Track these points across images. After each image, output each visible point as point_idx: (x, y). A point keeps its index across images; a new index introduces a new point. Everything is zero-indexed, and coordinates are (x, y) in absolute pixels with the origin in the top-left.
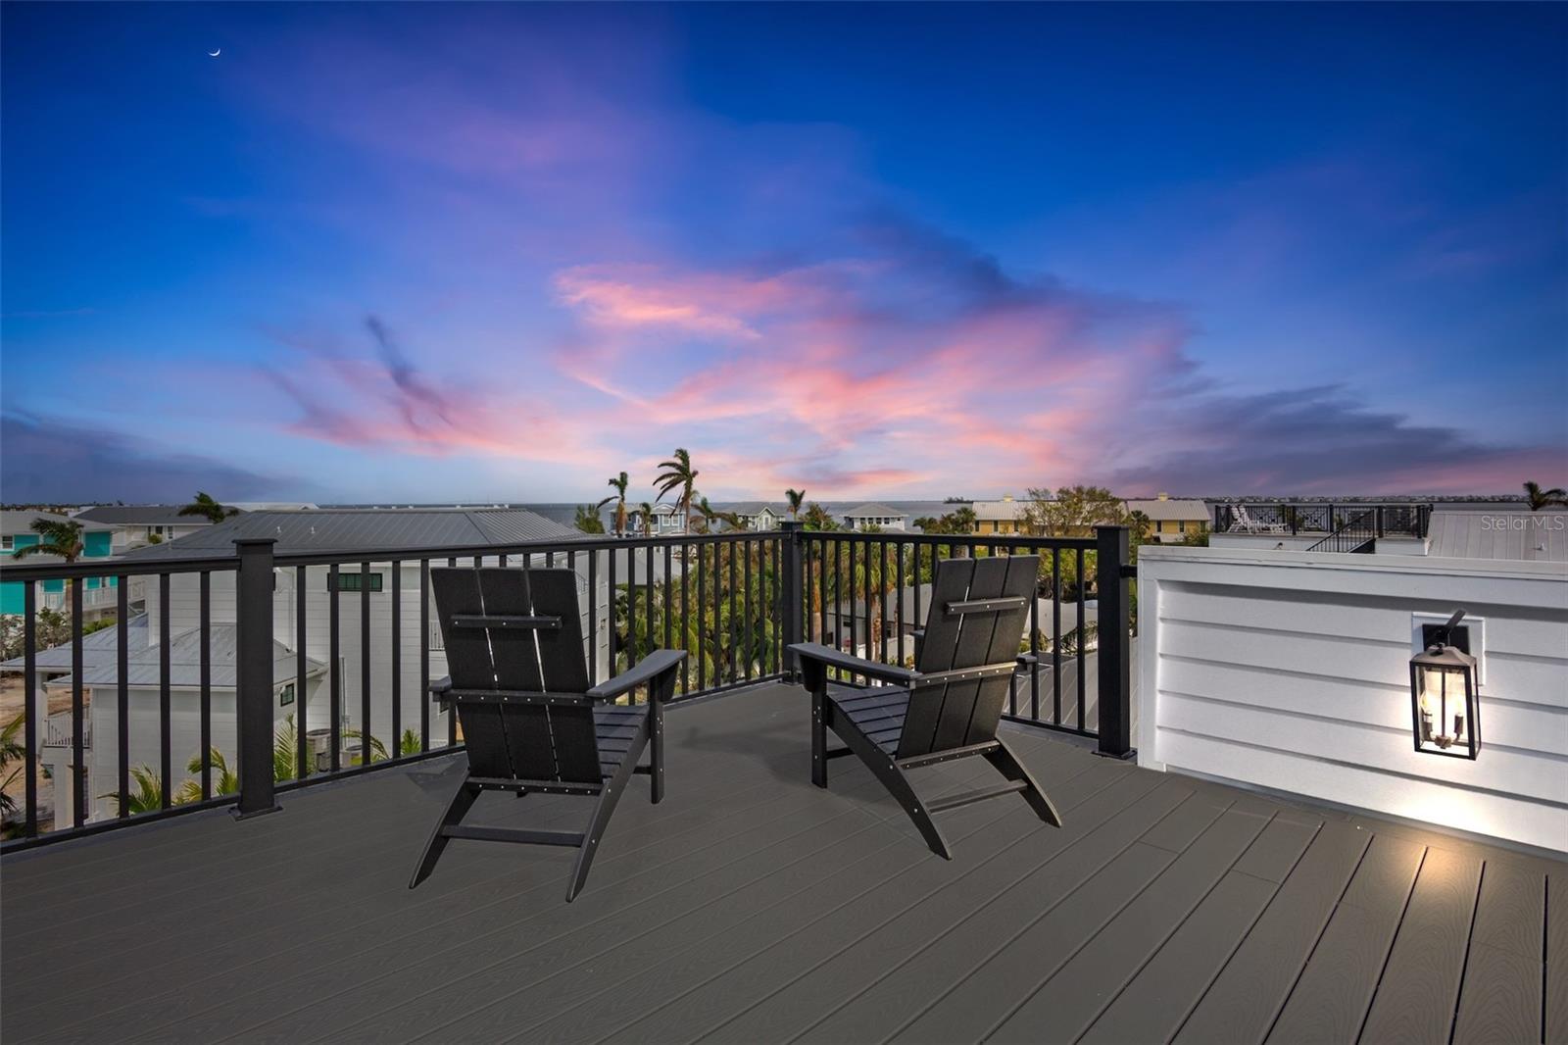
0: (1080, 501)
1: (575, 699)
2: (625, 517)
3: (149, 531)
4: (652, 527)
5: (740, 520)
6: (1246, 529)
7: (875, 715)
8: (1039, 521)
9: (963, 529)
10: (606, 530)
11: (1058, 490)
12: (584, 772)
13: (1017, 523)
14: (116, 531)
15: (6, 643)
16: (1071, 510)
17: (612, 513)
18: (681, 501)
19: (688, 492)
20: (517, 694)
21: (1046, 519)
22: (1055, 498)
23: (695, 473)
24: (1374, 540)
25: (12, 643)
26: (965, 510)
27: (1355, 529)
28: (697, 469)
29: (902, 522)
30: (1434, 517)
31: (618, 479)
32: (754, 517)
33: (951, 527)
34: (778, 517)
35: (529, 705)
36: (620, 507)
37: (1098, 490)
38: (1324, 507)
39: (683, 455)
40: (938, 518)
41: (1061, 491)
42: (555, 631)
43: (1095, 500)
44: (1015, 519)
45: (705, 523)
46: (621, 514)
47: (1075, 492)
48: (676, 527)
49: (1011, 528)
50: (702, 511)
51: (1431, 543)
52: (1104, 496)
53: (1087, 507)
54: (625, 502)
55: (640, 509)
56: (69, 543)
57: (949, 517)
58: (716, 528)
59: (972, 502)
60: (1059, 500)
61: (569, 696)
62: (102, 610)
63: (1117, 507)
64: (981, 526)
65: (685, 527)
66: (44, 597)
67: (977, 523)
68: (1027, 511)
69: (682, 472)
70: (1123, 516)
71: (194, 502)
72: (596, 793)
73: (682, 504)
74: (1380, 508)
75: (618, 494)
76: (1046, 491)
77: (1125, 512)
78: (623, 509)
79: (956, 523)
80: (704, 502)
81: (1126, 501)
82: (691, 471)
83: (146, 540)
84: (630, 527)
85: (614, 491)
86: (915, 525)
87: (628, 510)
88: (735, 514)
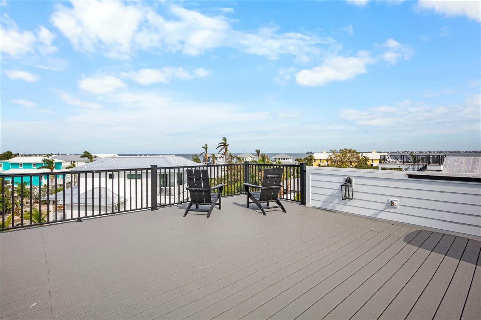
0: (346, 153)
1: (208, 189)
2: (207, 158)
3: (72, 162)
4: (215, 161)
5: (242, 159)
6: (390, 162)
7: (257, 195)
8: (334, 159)
9: (310, 162)
10: (201, 162)
11: (339, 150)
12: (209, 202)
13: (327, 160)
14: (63, 162)
15: (35, 194)
16: (344, 156)
17: (203, 157)
18: (224, 153)
19: (226, 151)
20: (199, 189)
21: (336, 158)
22: (339, 152)
23: (228, 145)
24: (426, 165)
25: (36, 193)
26: (311, 156)
27: (422, 162)
28: (228, 144)
29: (291, 160)
30: (445, 158)
31: (205, 146)
32: (246, 158)
33: (307, 161)
34: (253, 158)
35: (201, 190)
36: (206, 155)
37: (352, 150)
38: (400, 155)
39: (225, 139)
40: (303, 159)
41: (340, 150)
42: (205, 179)
43: (351, 153)
44: (326, 158)
45: (231, 160)
46: (206, 157)
47: (345, 150)
48: (222, 161)
49: (325, 162)
50: (230, 156)
51: (444, 166)
52: (354, 152)
53: (349, 155)
54: (207, 153)
55: (212, 156)
56: (51, 166)
57: (306, 158)
58: (234, 161)
59: (313, 153)
60: (340, 153)
61: (207, 189)
62: (60, 185)
63: (359, 155)
64: (316, 161)
65: (225, 161)
66: (44, 181)
67: (315, 160)
68: (329, 156)
69: (225, 145)
70: (360, 158)
71: (83, 154)
72: (211, 205)
73: (224, 154)
74: (429, 156)
75: (205, 151)
76: (335, 150)
77: (361, 157)
78: (206, 156)
79: (308, 160)
80: (230, 154)
81: (361, 153)
82: (227, 144)
83: (71, 165)
84: (209, 161)
85: (204, 150)
86: (296, 160)
87: (208, 156)
88: (240, 157)
